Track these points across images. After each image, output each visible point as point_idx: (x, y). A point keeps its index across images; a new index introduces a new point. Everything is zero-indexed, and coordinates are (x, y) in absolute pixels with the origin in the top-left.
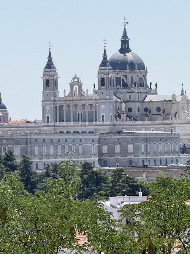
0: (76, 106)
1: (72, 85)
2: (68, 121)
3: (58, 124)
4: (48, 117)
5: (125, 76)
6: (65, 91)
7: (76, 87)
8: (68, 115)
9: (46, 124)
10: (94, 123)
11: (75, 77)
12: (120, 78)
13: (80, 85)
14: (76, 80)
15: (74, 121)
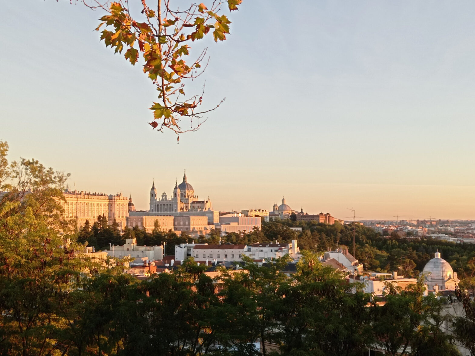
0: (164, 205)
2: (161, 211)
3: (156, 212)
4: (152, 210)
5: (185, 193)
6: (159, 199)
7: (164, 197)
8: (161, 208)
9: (151, 212)
10: (172, 212)
12: (182, 194)
13: (166, 196)
14: (164, 194)
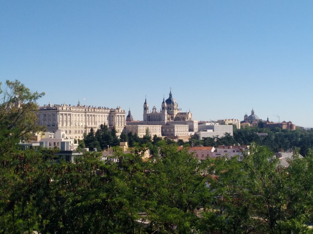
0: (154, 116)
1: (153, 109)
2: (152, 121)
3: (148, 122)
4: (145, 120)
5: (171, 106)
6: (151, 111)
7: (154, 110)
8: (152, 119)
9: (144, 122)
10: (160, 122)
11: (154, 107)
12: (169, 107)
13: (156, 109)
14: (154, 108)
15: (154, 121)
